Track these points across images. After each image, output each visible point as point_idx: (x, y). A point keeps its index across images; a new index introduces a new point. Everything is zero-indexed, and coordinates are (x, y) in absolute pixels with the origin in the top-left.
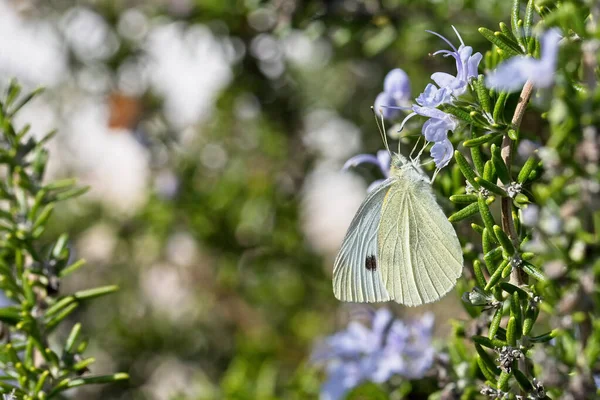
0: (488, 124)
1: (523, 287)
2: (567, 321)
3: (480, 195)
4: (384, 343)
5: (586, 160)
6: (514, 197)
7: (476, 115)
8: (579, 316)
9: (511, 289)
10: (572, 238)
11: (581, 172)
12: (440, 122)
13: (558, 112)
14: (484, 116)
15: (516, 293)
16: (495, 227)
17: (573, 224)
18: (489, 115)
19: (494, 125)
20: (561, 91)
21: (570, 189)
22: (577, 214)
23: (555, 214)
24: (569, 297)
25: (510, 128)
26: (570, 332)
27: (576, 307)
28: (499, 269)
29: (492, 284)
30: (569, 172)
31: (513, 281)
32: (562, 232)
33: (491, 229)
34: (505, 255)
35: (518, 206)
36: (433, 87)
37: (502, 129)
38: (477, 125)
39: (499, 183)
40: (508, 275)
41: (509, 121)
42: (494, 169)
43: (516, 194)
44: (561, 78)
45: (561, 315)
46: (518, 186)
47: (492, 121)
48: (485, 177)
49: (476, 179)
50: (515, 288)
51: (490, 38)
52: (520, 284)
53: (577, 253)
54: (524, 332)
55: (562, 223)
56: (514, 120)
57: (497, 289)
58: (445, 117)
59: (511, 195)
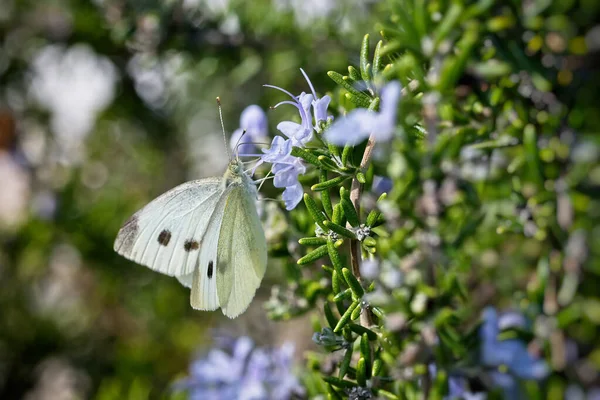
0: (337, 167)
1: (373, 328)
2: (408, 373)
3: (328, 238)
4: (245, 372)
5: (425, 213)
6: (363, 240)
7: (324, 159)
8: (420, 369)
9: (360, 330)
10: (413, 291)
11: (421, 225)
12: (289, 168)
13: (397, 167)
14: (333, 159)
15: (365, 334)
16: (344, 270)
17: (414, 276)
18: (338, 158)
19: (343, 168)
20: (400, 145)
21: (410, 242)
22: (417, 266)
23: (396, 267)
24: (410, 349)
25: (359, 172)
26: (413, 383)
27: (417, 359)
28: (348, 311)
29: (343, 325)
30: (409, 224)
31: (363, 322)
32: (403, 285)
33: (340, 272)
34: (354, 298)
35: (367, 249)
36: (280, 138)
37: (351, 171)
38: (326, 168)
39: (348, 226)
40: (357, 316)
41: (358, 164)
42: (343, 213)
43: (365, 236)
44: (400, 132)
45: (402, 367)
46: (366, 229)
47: (341, 165)
48: (334, 220)
49: (324, 222)
50: (365, 330)
51: (339, 81)
52: (370, 324)
53: (418, 305)
54: (373, 373)
55: (403, 275)
56: (363, 162)
57: (346, 331)
58: (295, 162)
59: (360, 238)
